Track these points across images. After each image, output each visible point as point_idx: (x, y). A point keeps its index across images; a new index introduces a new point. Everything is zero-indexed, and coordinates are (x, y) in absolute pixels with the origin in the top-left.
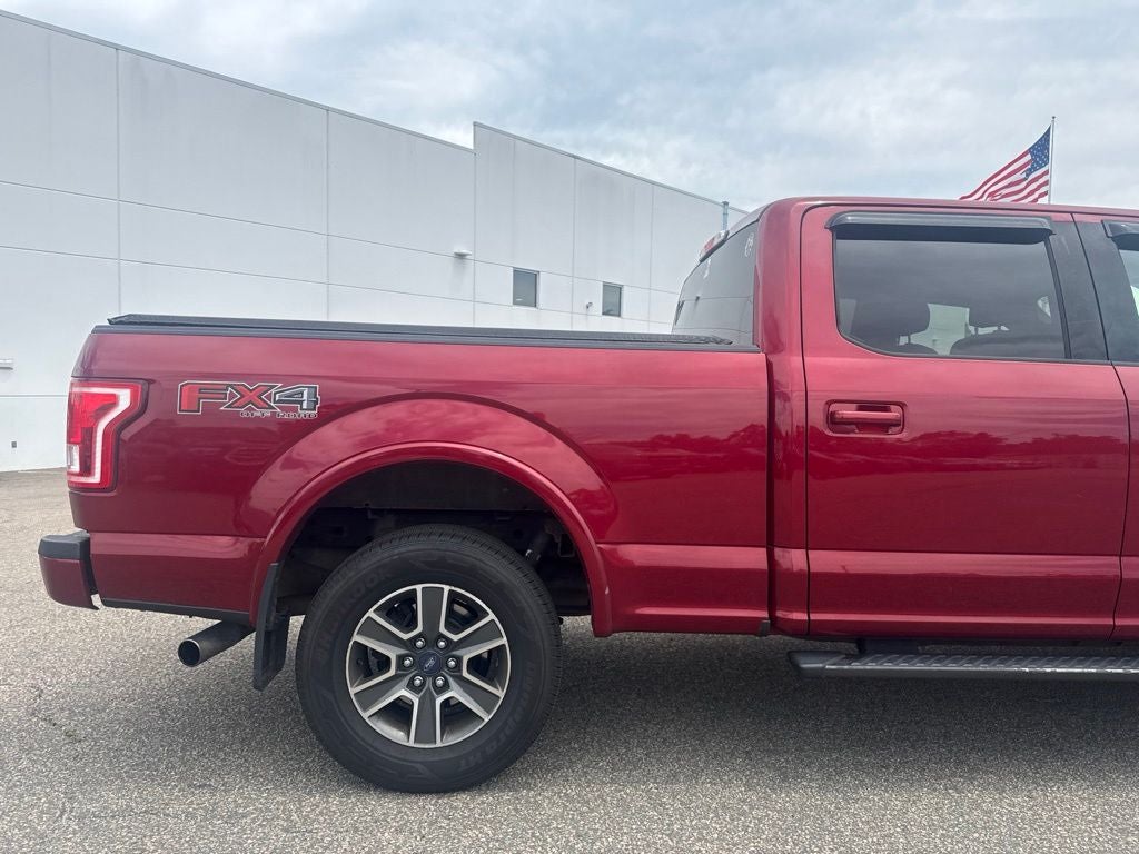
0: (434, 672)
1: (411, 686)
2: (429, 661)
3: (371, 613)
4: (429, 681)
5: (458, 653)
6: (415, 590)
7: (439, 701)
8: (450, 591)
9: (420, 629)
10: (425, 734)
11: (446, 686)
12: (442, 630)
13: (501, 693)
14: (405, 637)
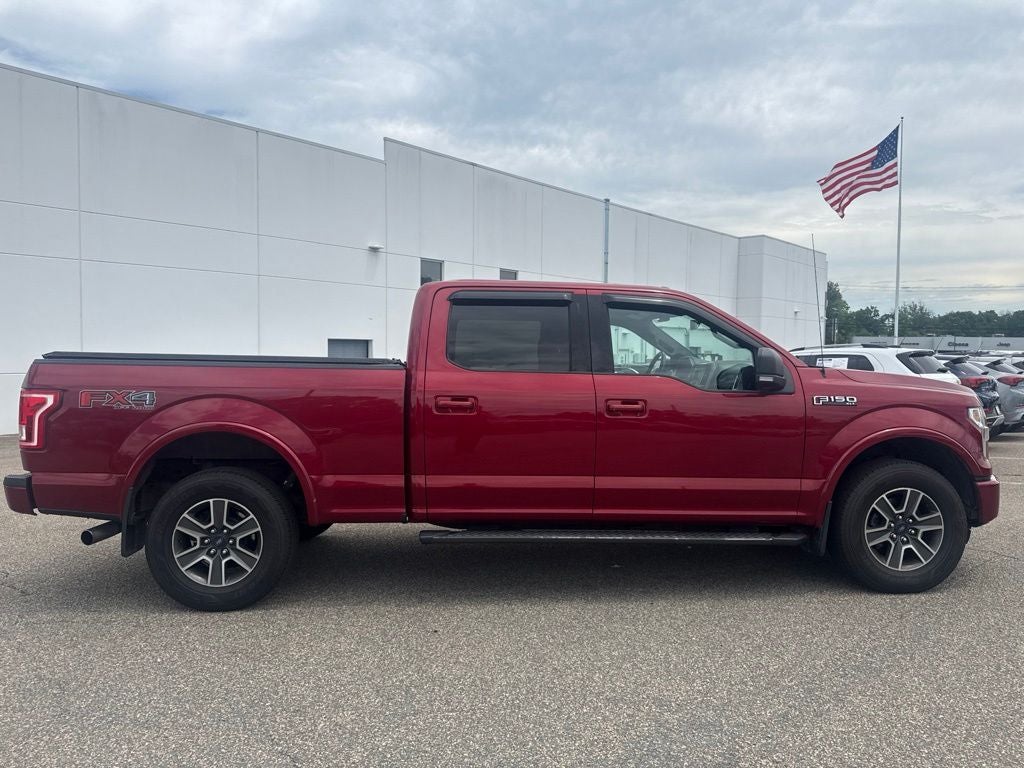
0: (222, 546)
1: (208, 554)
2: (218, 541)
3: (185, 515)
4: (219, 551)
5: (234, 536)
6: (209, 503)
7: (224, 562)
8: (229, 503)
9: (212, 523)
10: (216, 579)
11: (228, 554)
12: (225, 523)
13: (258, 558)
14: (205, 527)
